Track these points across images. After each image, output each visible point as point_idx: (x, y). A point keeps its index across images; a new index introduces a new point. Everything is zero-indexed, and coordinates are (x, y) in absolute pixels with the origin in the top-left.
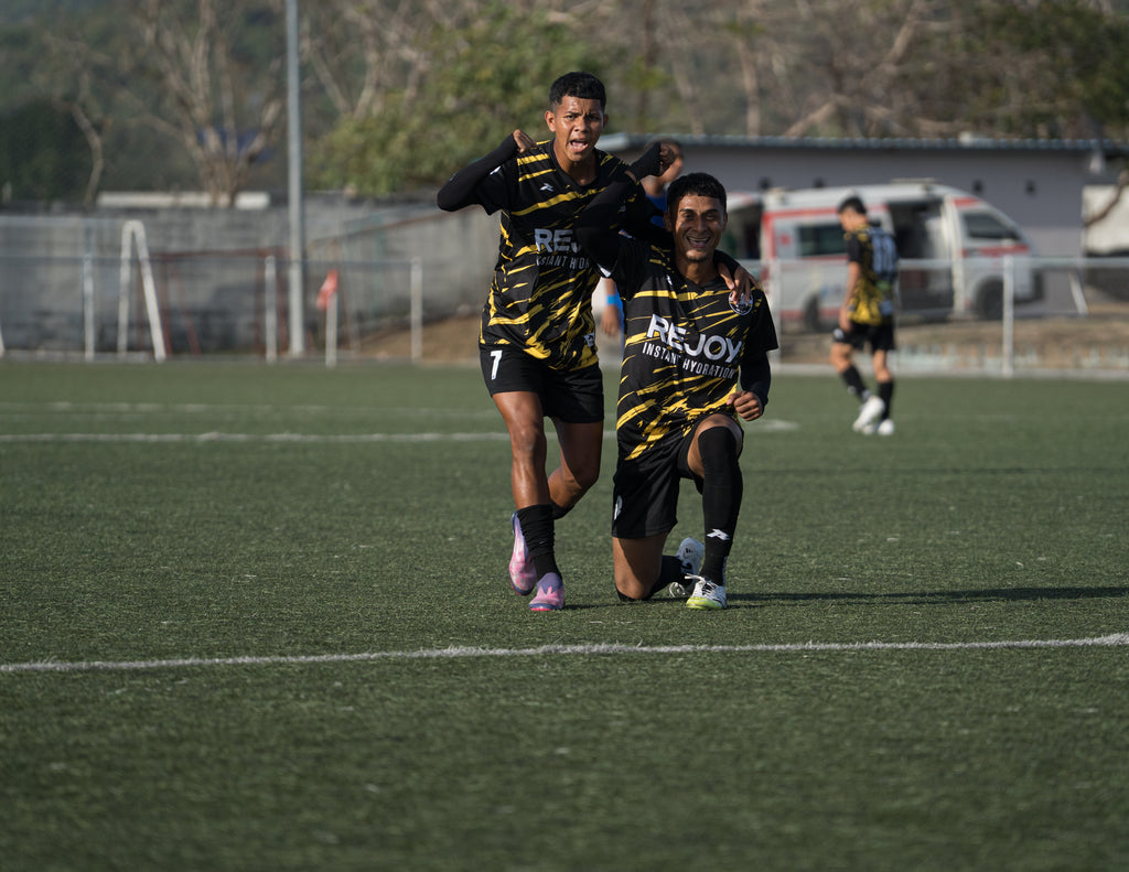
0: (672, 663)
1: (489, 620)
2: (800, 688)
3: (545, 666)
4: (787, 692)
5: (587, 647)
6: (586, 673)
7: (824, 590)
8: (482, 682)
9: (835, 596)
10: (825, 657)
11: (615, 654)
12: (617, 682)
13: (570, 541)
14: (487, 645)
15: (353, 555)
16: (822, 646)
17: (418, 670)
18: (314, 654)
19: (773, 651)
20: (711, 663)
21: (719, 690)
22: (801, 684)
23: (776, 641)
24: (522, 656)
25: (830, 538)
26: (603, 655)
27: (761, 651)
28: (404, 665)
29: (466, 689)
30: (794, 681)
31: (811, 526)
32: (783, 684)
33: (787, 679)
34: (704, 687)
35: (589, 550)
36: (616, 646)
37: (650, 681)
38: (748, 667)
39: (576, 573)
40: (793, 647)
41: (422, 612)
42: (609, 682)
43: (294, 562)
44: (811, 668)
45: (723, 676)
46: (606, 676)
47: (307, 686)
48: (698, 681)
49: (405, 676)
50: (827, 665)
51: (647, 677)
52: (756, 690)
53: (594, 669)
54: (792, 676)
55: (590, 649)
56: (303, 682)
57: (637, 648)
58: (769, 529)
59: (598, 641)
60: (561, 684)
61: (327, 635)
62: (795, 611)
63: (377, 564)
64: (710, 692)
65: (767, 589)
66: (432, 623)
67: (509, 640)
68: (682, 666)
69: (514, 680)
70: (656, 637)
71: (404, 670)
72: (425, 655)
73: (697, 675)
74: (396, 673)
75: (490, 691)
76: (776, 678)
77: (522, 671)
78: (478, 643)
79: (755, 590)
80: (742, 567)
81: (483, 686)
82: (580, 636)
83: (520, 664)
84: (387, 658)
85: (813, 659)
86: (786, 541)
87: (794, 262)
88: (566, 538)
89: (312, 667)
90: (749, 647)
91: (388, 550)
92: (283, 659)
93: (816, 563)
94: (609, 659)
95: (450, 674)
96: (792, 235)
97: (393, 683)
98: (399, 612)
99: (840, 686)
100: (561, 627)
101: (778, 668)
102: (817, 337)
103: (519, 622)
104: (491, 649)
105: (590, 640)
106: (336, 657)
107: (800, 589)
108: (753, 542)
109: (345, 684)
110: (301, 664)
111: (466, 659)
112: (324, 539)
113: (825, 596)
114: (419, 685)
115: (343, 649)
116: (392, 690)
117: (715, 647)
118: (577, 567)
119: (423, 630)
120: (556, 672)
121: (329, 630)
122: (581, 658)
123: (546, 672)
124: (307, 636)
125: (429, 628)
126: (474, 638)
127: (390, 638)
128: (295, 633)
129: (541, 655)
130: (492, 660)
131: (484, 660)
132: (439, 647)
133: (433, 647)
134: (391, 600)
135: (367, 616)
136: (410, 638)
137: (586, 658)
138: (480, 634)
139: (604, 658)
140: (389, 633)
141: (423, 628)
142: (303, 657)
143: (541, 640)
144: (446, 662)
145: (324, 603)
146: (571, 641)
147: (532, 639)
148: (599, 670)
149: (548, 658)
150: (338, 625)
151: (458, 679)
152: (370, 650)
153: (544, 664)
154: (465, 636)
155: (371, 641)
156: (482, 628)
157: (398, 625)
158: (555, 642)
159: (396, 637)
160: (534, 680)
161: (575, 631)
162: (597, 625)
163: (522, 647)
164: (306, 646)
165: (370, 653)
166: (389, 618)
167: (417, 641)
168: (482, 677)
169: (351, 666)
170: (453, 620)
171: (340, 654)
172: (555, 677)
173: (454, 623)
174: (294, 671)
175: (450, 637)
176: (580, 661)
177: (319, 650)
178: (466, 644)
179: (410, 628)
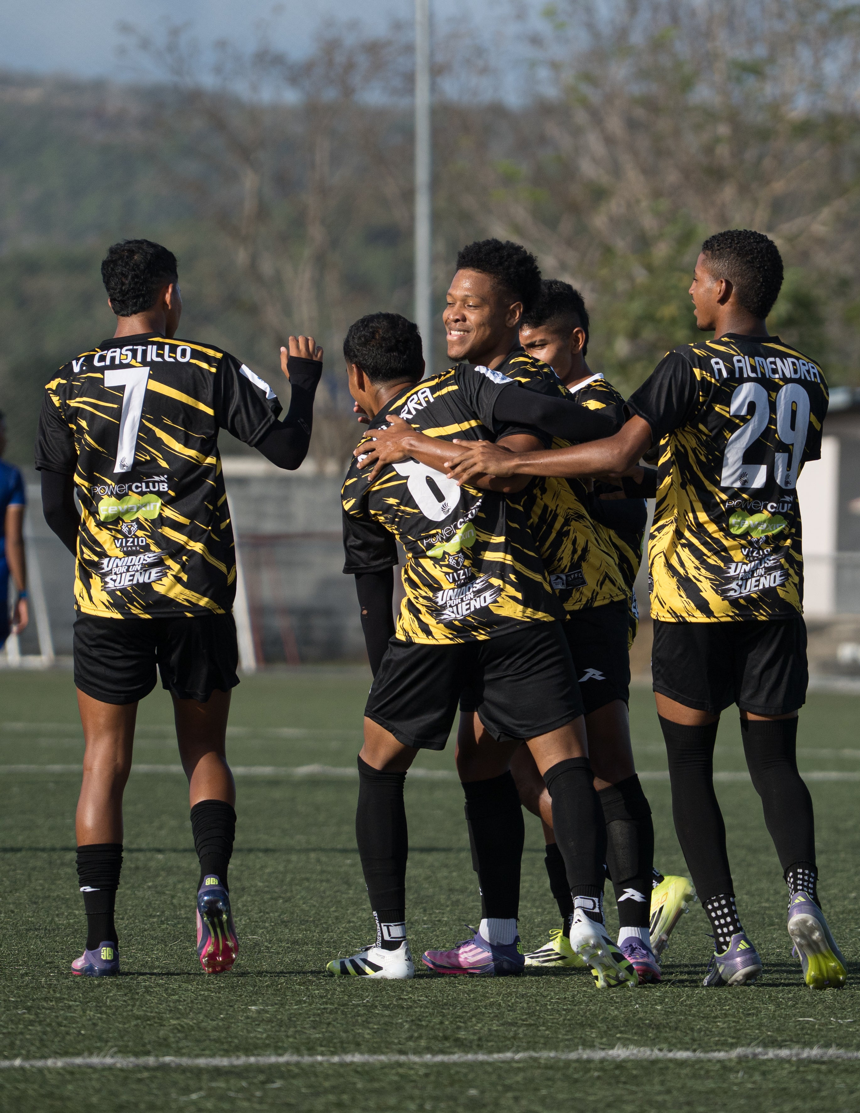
1: (667, 1013)
3: (740, 1074)
5: (793, 1052)
6: (792, 1085)
8: (658, 1094)
11: (830, 1062)
12: (833, 1099)
14: (665, 1046)
17: (576, 1076)
18: (442, 1052)
24: (709, 1061)
26: (815, 1062)
28: (558, 1069)
29: (637, 1103)
36: (832, 1052)
42: (823, 1098)
46: (819, 1090)
47: (434, 1094)
49: (559, 1083)
53: (804, 1081)
55: (797, 1055)
56: (430, 1088)
59: (809, 1044)
60: (760, 1100)
61: (459, 1028)
66: (594, 1015)
67: (694, 1040)
69: (700, 1093)
71: (559, 1075)
72: (585, 1057)
74: (548, 1079)
75: (669, 1105)
77: (710, 1081)
78: (652, 1043)
81: (660, 1098)
82: (785, 1037)
83: (708, 1072)
84: (535, 1060)
88: (766, 908)
89: (440, 1069)
91: (538, 920)
92: (403, 1058)
94: (823, 1067)
95: (618, 1082)
97: (544, 1092)
100: (760, 1025)
103: (706, 1017)
104: (670, 1051)
105: (798, 1042)
106: (470, 1057)
109: (483, 1092)
110: (426, 1065)
111: (638, 1063)
114: (578, 1095)
115: (480, 1047)
116: (542, 1101)
118: (778, 947)
119: (582, 1025)
120: (754, 1083)
121: (461, 1022)
122: (787, 1066)
123: (741, 1083)
124: (433, 1028)
125: (589, 1022)
126: (647, 1036)
127: (539, 1033)
128: (418, 1025)
129: (735, 1060)
130: (671, 1065)
131: (660, 1065)
132: (602, 1046)
133: (594, 1046)
134: (541, 985)
135: (510, 1004)
136: (566, 1035)
137: (792, 1065)
138: (655, 1032)
139: (816, 1066)
140: (538, 1027)
141: (582, 1022)
142: (429, 1056)
143: (734, 1041)
144: (612, 1067)
145: (455, 987)
146: (773, 1043)
147: (723, 1038)
148: (810, 1081)
149: (744, 1064)
150: (473, 1016)
151: (628, 1090)
152: (514, 1049)
153: (738, 1072)
154: (636, 1033)
155: (514, 1037)
156: (658, 1023)
157: (549, 1017)
158: (752, 1044)
159: (547, 1032)
160: (726, 1093)
161: (778, 1030)
162: (808, 1022)
163: (709, 1049)
164: (433, 1041)
165: (514, 1052)
166: (538, 1008)
167: (576, 1037)
168: (658, 1088)
169: (490, 1069)
170: (621, 1012)
171: (476, 1053)
172: (753, 1089)
173: (623, 1016)
174: (416, 1074)
175: (617, 1033)
176: (785, 1069)
177: (449, 1047)
178: (638, 1044)
179: (566, 1022)
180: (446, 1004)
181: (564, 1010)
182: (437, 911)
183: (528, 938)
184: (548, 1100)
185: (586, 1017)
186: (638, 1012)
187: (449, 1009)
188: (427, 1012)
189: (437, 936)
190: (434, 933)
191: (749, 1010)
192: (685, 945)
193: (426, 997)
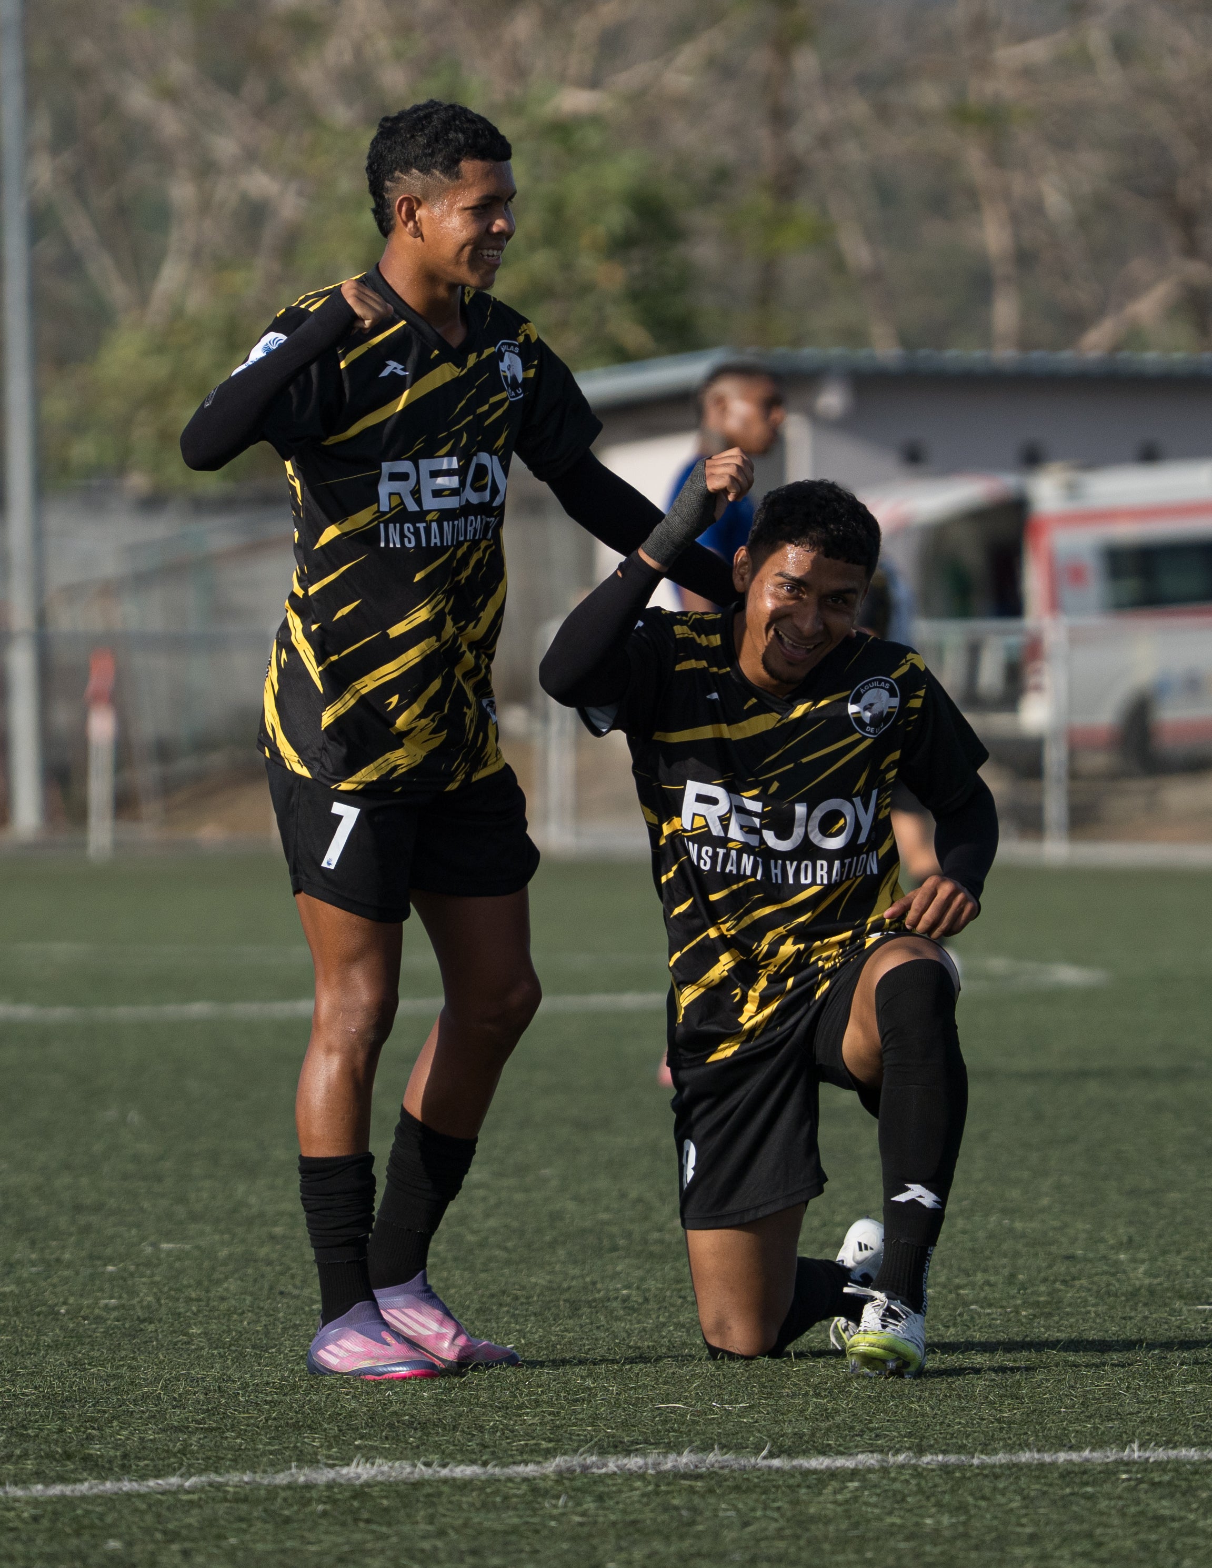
0: (835, 1493)
1: (439, 1403)
2: (1113, 1545)
3: (561, 1502)
4: (1084, 1555)
5: (650, 1460)
6: (647, 1516)
7: (1166, 1333)
8: (424, 1538)
9: (1186, 1345)
10: (1166, 1478)
11: (712, 1475)
12: (716, 1536)
13: (615, 1230)
14: (435, 1458)
15: (148, 1264)
16: (1160, 1454)
17: (286, 1512)
18: (62, 1479)
19: (1053, 1464)
20: (920, 1491)
21: (937, 1550)
22: (1115, 1537)
23: (1061, 1443)
24: (510, 1479)
25: (1179, 1219)
26: (685, 1476)
27: (1028, 1466)
28: (258, 1502)
29: (389, 1553)
30: (1099, 1531)
31: (1133, 1193)
32: (1078, 1536)
33: (1085, 1526)
34: (902, 1545)
35: (656, 1249)
36: (713, 1458)
37: (788, 1532)
38: (1001, 1499)
39: (626, 1299)
40: (1097, 1456)
41: (294, 1388)
42: (698, 1536)
43: (19, 1282)
44: (1137, 1502)
45: (946, 1520)
46: (692, 1523)
47: (47, 1549)
48: (891, 1532)
49: (259, 1525)
50: (1172, 1496)
51: (782, 1523)
52: (1018, 1552)
53: (666, 1508)
54: (1096, 1519)
55: (656, 1465)
56: (39, 1542)
57: (760, 1461)
58: (1045, 1201)
59: (677, 1448)
60: (595, 1541)
61: (90, 1438)
62: (1101, 1378)
63: (199, 1283)
64: (918, 1556)
65: (1041, 1331)
67: (485, 1447)
68: (856, 1499)
69: (495, 1532)
70: (800, 1436)
71: (258, 1512)
72: (302, 1479)
73: (889, 1520)
74: (241, 1520)
75: (442, 1555)
76: (1062, 1524)
77: (511, 1513)
78: (414, 1453)
79: (1015, 1333)
80: (988, 1283)
81: (426, 1545)
82: (636, 1435)
83: (506, 1498)
84: (218, 1487)
85: (1140, 1481)
86: (1083, 1226)
87: (1094, 621)
88: (604, 1223)
89: (59, 1507)
90: (1001, 1458)
93: (1148, 1274)
94: (699, 1485)
95: (356, 1520)
96: (1093, 566)
97: (233, 1541)
98: (245, 1386)
99: (1200, 1541)
100: (595, 1417)
101: (1064, 1503)
102: (1147, 784)
103: (504, 1407)
104: (444, 1466)
105: (657, 1444)
106: (109, 1486)
107: (1113, 1331)
108: (1011, 1230)
109: (130, 1544)
110: (35, 1502)
111: (390, 1488)
112: (86, 1230)
113: (1168, 1345)
114: (289, 1544)
115: (125, 1469)
117: (927, 1458)
118: (627, 1287)
119: (297, 1427)
120: (584, 1514)
121: (94, 1428)
122: (638, 1484)
123: (563, 1514)
124: (46, 1441)
125: (309, 1422)
126: (407, 1443)
127: (225, 1443)
128: (22, 1435)
129: (553, 1477)
130: (445, 1489)
131: (428, 1490)
132: (331, 1462)
133: (318, 1462)
134: (229, 1362)
135: (176, 1396)
136: (270, 1444)
137: (649, 1483)
138: (419, 1434)
139: (687, 1483)
140: (224, 1432)
141: (298, 1422)
142: (40, 1487)
143: (551, 1445)
144: (347, 1494)
145: (85, 1369)
146: (616, 1447)
147: (532, 1442)
148: (676, 1508)
149: (566, 1482)
150: (114, 1418)
151: (373, 1532)
152: (183, 1470)
153: (558, 1497)
154: (387, 1438)
155: (183, 1452)
156: (423, 1419)
157: (242, 1415)
158: (582, 1450)
159: (238, 1441)
160: (537, 1532)
161: (624, 1424)
162: (674, 1410)
163: (511, 1460)
164: (46, 1461)
165: (181, 1476)
166: (223, 1401)
167: (285, 1448)
168: (423, 1527)
169: (144, 1507)
170: (361, 1404)
171: (119, 1480)
172: (581, 1524)
173: (365, 1409)
174: (19, 1516)
175: (355, 1440)
176: (636, 1489)
177: (73, 1471)
178: (389, 1455)
179: (270, 1422)
180: (68, 1399)
181: (267, 1402)
182: (54, 1243)
183: (206, 1283)
184: (240, 1554)
185: (303, 1413)
186: (391, 1403)
187: (73, 1406)
188: (36, 1414)
189: (54, 1286)
190: (49, 1280)
191: (576, 1393)
192: (469, 1289)
193: (36, 1388)
